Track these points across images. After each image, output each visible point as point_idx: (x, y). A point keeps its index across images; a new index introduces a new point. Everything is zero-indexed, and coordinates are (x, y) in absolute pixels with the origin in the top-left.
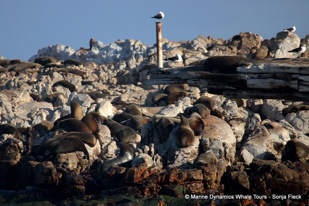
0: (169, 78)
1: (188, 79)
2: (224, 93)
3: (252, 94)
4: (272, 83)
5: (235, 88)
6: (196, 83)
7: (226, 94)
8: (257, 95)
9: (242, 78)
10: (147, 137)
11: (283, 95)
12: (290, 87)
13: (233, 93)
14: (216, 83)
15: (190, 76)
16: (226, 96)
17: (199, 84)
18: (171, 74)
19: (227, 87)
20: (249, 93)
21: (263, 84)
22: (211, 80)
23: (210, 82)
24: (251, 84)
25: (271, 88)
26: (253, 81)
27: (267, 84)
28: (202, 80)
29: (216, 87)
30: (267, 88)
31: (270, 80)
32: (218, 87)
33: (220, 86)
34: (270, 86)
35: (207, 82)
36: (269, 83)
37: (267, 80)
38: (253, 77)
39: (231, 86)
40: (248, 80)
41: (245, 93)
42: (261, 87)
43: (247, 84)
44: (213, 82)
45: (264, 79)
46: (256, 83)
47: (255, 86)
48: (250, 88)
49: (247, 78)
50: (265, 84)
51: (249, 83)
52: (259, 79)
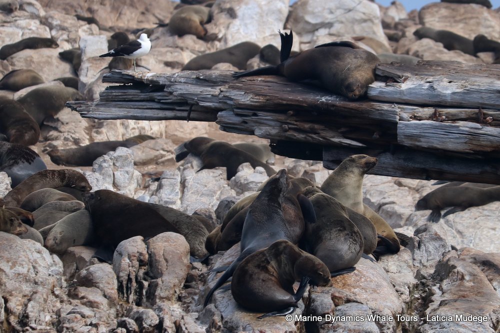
0: (159, 102)
1: (221, 110)
2: (325, 156)
3: (411, 165)
4: (472, 135)
5: (360, 145)
6: (245, 122)
7: (331, 159)
8: (423, 166)
9: (385, 118)
10: (134, 280)
14: (307, 126)
15: (229, 102)
16: (330, 165)
17: (253, 124)
18: (165, 90)
19: (336, 140)
20: (401, 162)
21: (446, 136)
22: (292, 115)
23: (288, 121)
24: (409, 136)
25: (470, 150)
26: (416, 127)
27: (457, 138)
28: (266, 114)
29: (303, 136)
30: (455, 150)
31: (465, 126)
32: (310, 136)
33: (315, 133)
34: (466, 143)
35: (277, 121)
36: (465, 135)
37: (458, 127)
38: (416, 114)
39: (350, 136)
40: (401, 124)
41: (389, 159)
42: (438, 146)
43: (397, 135)
44: (298, 123)
45: (449, 122)
46: (423, 134)
47: (421, 142)
48: (406, 145)
49: (398, 117)
50: (451, 136)
51: (402, 131)
52: (434, 121)
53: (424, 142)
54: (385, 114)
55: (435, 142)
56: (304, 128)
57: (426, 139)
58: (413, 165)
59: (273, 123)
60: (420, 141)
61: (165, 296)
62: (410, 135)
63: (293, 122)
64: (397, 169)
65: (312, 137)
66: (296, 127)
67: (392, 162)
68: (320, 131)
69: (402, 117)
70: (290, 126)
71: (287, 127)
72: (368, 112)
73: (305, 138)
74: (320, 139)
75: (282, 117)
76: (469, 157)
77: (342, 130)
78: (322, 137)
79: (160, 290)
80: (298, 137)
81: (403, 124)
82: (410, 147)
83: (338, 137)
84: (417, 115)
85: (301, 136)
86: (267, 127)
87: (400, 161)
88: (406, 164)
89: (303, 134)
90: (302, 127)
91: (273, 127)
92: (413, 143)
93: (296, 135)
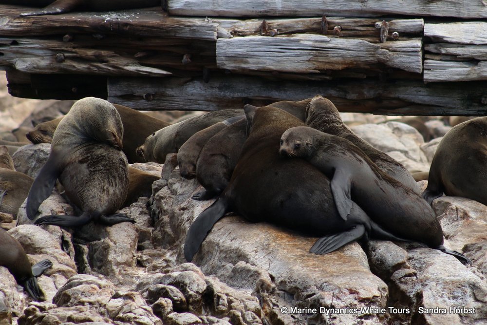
2: (111, 90)
3: (228, 94)
4: (318, 51)
5: (164, 72)
7: (119, 94)
8: (244, 95)
9: (198, 35)
11: (352, 96)
12: (390, 63)
13: (150, 90)
14: (90, 53)
17: (13, 56)
19: (132, 68)
20: (216, 91)
21: (282, 54)
22: (70, 41)
23: (64, 48)
24: (232, 57)
25: (315, 69)
26: (241, 45)
27: (297, 56)
28: (31, 41)
29: (86, 66)
30: (295, 71)
31: (309, 39)
32: (95, 66)
33: (102, 62)
34: (309, 61)
35: (47, 49)
36: (308, 51)
37: (298, 41)
38: (236, 29)
39: (149, 62)
40: (221, 42)
41: (199, 89)
42: (273, 68)
43: (216, 56)
44: (77, 50)
45: (283, 35)
46: (252, 53)
47: (249, 63)
48: (228, 68)
49: (216, 34)
50: (288, 54)
51: (223, 51)
52: (264, 35)
53: (253, 63)
54: (198, 31)
55: (268, 62)
56: (87, 55)
57: (255, 60)
58: (232, 95)
59: (41, 52)
60: (247, 63)
61: (123, 261)
62: (233, 55)
63: (70, 49)
64: (211, 101)
65: (97, 67)
66: (75, 55)
67: (203, 92)
68: (109, 59)
69: (221, 34)
70: (66, 54)
71: (63, 57)
72: (174, 30)
73: (89, 68)
74: (110, 68)
75: (54, 44)
76: (313, 79)
77: (139, 56)
78: (111, 66)
79: (114, 253)
80: (79, 67)
81: (224, 42)
82: (234, 70)
83: (134, 64)
84: (239, 30)
85: (82, 67)
86: (34, 58)
87: (214, 91)
88: (222, 93)
89: (85, 64)
90: (84, 55)
91: (42, 57)
92: (237, 65)
93: (75, 65)
